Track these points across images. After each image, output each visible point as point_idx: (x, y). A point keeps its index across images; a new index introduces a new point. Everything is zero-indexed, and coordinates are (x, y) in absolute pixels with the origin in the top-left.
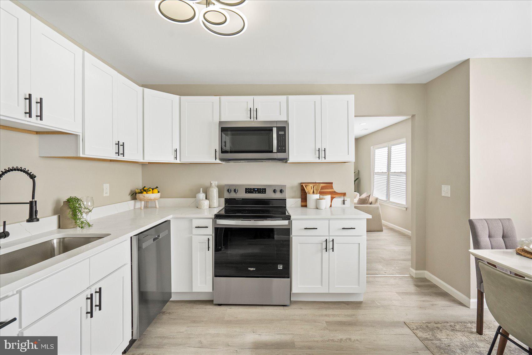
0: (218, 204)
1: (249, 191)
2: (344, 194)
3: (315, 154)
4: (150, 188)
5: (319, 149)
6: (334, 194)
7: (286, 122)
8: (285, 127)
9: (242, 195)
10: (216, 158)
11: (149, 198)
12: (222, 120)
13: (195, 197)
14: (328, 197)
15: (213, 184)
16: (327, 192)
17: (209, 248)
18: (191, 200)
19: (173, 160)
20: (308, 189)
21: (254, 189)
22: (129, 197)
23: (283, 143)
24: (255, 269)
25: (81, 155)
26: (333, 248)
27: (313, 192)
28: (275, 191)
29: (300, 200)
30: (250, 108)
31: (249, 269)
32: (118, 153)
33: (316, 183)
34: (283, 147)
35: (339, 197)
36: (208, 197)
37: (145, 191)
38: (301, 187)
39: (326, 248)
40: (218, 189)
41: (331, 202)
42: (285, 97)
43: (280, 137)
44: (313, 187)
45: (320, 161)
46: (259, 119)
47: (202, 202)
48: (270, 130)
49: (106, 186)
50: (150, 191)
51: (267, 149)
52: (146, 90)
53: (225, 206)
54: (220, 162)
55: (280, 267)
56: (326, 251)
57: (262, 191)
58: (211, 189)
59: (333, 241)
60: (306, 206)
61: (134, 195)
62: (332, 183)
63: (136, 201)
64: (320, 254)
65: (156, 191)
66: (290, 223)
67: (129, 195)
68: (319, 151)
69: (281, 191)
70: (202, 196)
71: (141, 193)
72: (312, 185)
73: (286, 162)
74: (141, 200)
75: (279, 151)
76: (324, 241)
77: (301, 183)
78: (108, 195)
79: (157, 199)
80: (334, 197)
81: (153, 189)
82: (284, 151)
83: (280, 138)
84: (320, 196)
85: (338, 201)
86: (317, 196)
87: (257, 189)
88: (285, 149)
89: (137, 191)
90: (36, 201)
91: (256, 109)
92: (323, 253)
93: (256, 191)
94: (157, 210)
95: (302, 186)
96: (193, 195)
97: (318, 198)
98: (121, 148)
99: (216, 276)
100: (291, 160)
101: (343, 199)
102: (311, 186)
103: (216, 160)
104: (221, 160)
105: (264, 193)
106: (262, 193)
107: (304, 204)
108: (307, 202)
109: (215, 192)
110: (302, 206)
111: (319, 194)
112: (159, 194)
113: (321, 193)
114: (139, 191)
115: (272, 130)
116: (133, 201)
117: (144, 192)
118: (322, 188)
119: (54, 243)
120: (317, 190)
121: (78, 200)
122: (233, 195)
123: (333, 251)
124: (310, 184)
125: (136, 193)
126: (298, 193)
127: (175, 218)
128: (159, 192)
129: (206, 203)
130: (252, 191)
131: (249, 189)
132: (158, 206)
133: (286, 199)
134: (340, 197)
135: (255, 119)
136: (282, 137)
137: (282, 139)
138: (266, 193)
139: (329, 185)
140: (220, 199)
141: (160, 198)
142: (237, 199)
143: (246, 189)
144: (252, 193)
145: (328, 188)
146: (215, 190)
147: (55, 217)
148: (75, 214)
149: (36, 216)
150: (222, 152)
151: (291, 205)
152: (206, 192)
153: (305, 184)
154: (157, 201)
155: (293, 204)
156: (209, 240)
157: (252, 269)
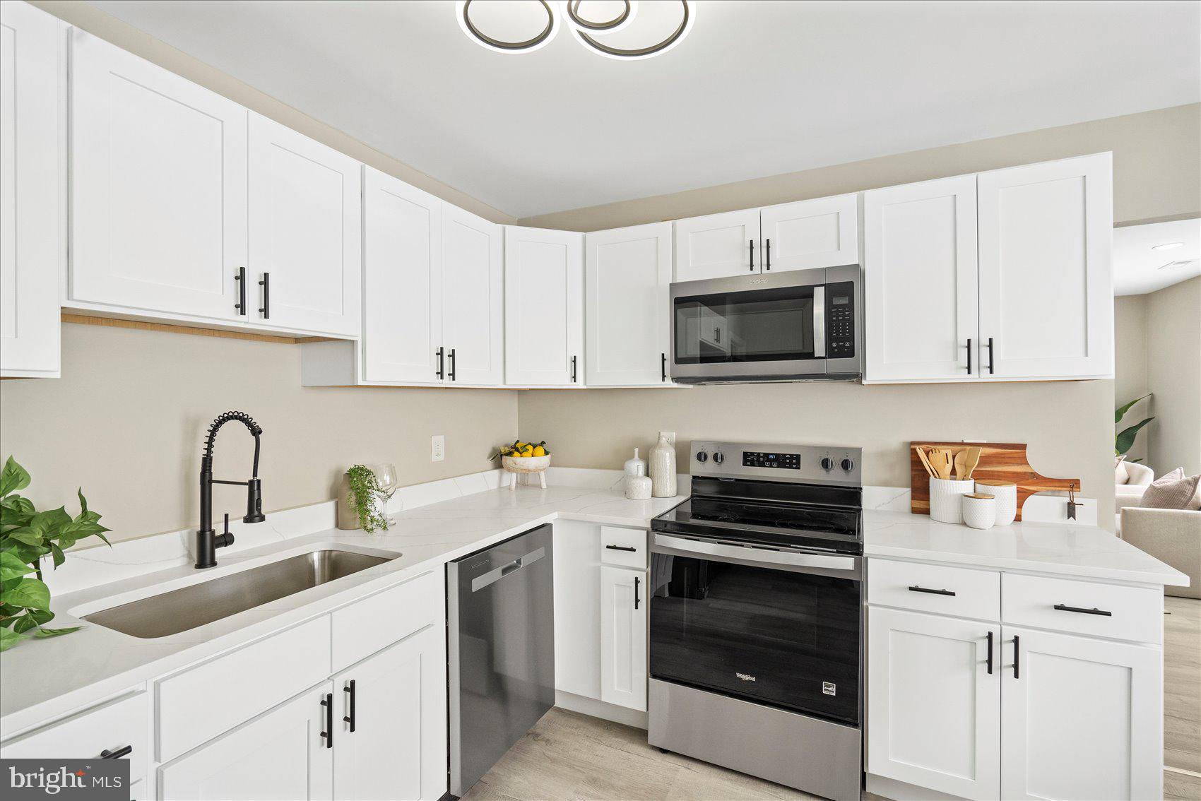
1: (751, 459)
2: (1074, 485)
3: (956, 358)
4: (530, 444)
5: (969, 341)
6: (1029, 484)
7: (858, 270)
8: (852, 283)
9: (735, 470)
10: (664, 376)
11: (526, 468)
12: (680, 279)
13: (622, 468)
14: (1008, 492)
15: (663, 440)
16: (1004, 472)
17: (637, 601)
18: (613, 475)
19: (567, 383)
20: (937, 462)
21: (766, 455)
22: (489, 463)
23: (844, 329)
24: (753, 679)
25: (360, 382)
26: (1016, 666)
27: (953, 472)
28: (825, 464)
29: (907, 492)
30: (751, 241)
31: (739, 675)
32: (441, 373)
33: (962, 444)
34: (844, 340)
35: (1050, 493)
36: (650, 471)
37: (517, 450)
38: (912, 454)
39: (990, 662)
40: (676, 453)
41: (1020, 506)
42: (852, 197)
43: (834, 312)
44: (954, 457)
45: (974, 377)
46: (774, 269)
47: (633, 481)
48: (805, 294)
49: (438, 442)
50: (527, 450)
51: (798, 348)
52: (512, 230)
53: (692, 496)
54: (675, 385)
55: (830, 689)
56: (990, 671)
57: (791, 461)
58: (658, 451)
59: (1016, 640)
60: (926, 512)
61: (499, 458)
62: (1023, 447)
63: (504, 470)
64: (967, 676)
65: (540, 450)
66: (861, 566)
67: (489, 458)
68: (969, 347)
69: (845, 465)
70: (637, 466)
71: (510, 454)
72: (949, 451)
73: (860, 383)
74: (509, 470)
75: (831, 353)
76: (984, 638)
77: (913, 443)
78: (441, 458)
79: (541, 470)
80: (1033, 493)
81: (534, 447)
82: (850, 353)
83: (837, 316)
84: (978, 485)
85: (1044, 507)
86: (967, 486)
87: (777, 455)
88: (852, 348)
89: (503, 451)
90: (259, 481)
91: (768, 240)
92: (977, 673)
93: (771, 461)
95: (914, 452)
96: (619, 463)
97: (970, 491)
98: (447, 361)
99: (655, 676)
100: (871, 377)
101: (1067, 500)
102: (945, 452)
103: (663, 381)
104: (676, 379)
105: (794, 466)
106: (789, 468)
107: (920, 504)
108: (929, 501)
109: (666, 460)
110: (915, 511)
111: (973, 481)
112: (547, 459)
113: (979, 476)
114: (507, 450)
115: (811, 296)
116: (497, 472)
117: (516, 454)
118: (985, 460)
119: (313, 561)
120: (966, 466)
121: (369, 472)
122: (709, 469)
123: (1016, 676)
124: (943, 447)
125: (501, 455)
126: (904, 471)
127: (565, 519)
128: (546, 453)
129: (647, 483)
130: (761, 459)
131: (752, 454)
132: (544, 485)
133: (861, 489)
134: (1057, 494)
135: (765, 268)
136: (843, 312)
137: (841, 318)
138: (799, 468)
139: (1012, 453)
140: (682, 476)
141: (550, 466)
142: (722, 478)
143: (745, 454)
144: (762, 465)
145: (1007, 463)
146: (668, 454)
147: (331, 505)
148: (362, 501)
149: (259, 510)
150: (678, 361)
151: (879, 506)
152: (647, 457)
153: (923, 446)
154: (542, 474)
155: (883, 504)
156: (637, 581)
157: (747, 678)
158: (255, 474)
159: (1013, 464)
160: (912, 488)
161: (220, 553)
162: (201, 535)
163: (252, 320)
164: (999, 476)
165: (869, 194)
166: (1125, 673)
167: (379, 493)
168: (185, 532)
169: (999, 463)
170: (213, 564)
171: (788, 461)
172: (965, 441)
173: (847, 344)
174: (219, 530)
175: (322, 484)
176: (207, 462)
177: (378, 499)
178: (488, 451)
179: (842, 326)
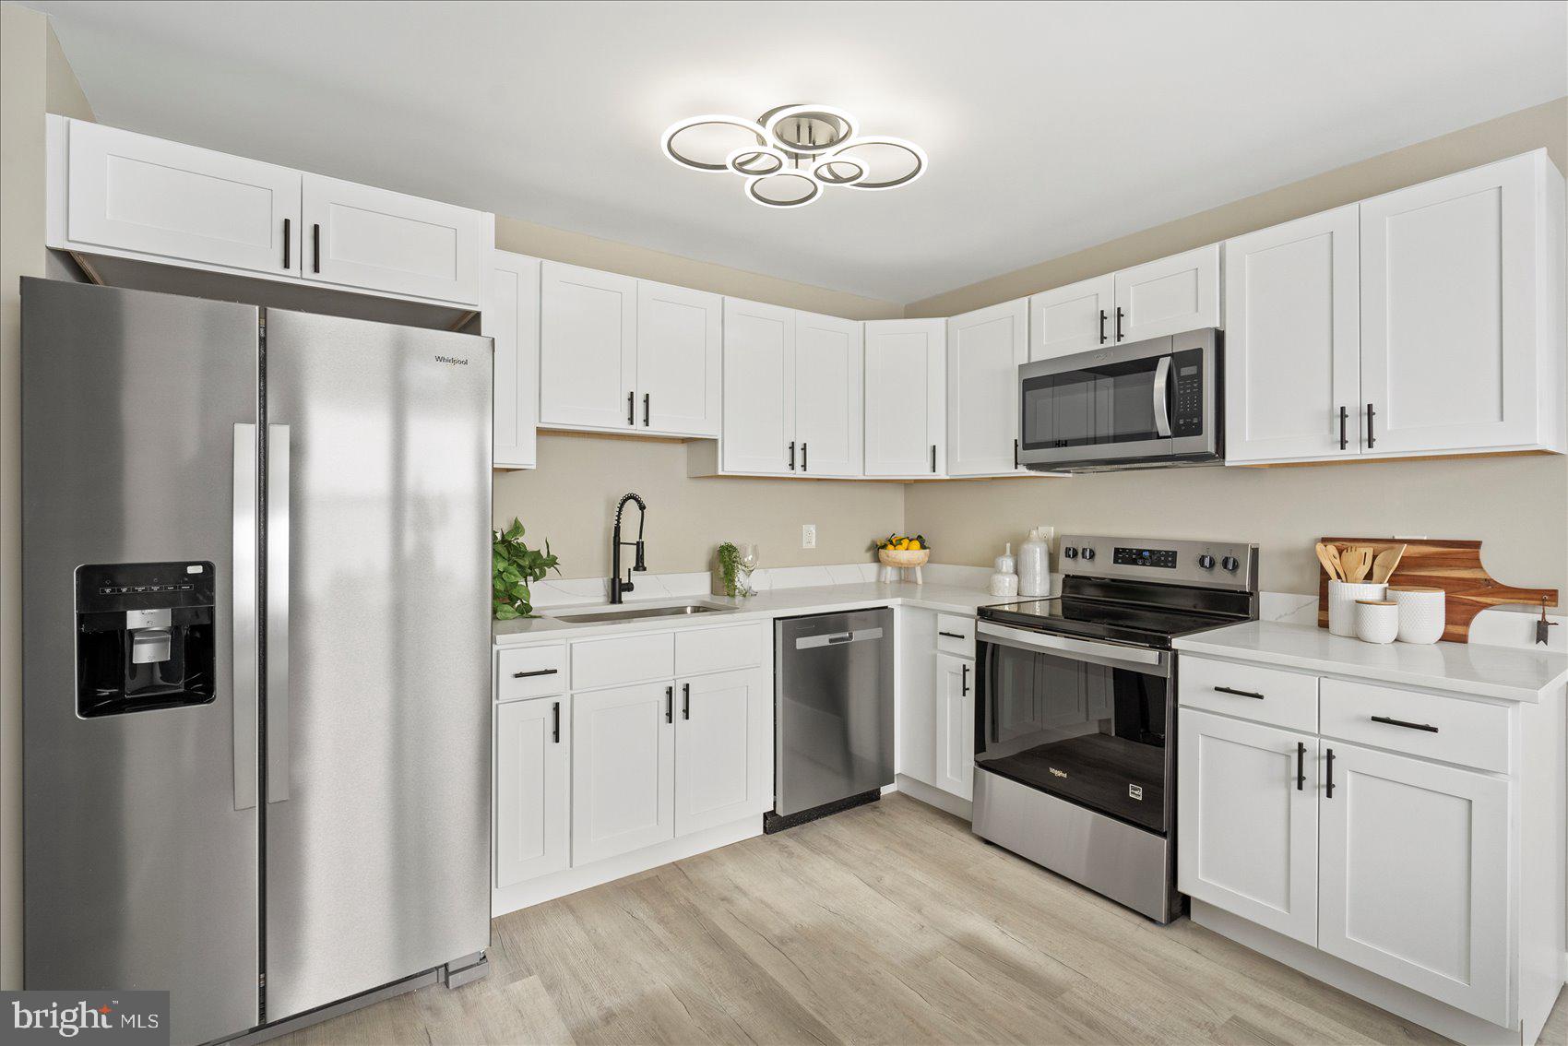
0: (1048, 586)
1: (1125, 555)
2: (1548, 598)
5: (1343, 408)
6: (1481, 594)
7: (1209, 334)
8: (1200, 351)
9: (1104, 567)
10: (1018, 464)
11: (901, 562)
12: (1033, 358)
13: (993, 565)
15: (1034, 535)
16: (1446, 578)
17: (965, 689)
18: (979, 571)
19: (928, 474)
21: (1140, 552)
22: (868, 556)
23: (1192, 403)
24: (1065, 776)
25: (720, 473)
26: (1329, 785)
27: (1368, 575)
28: (1203, 562)
29: (1314, 600)
30: (1103, 311)
31: (1052, 770)
32: (791, 465)
34: (1192, 416)
35: (1511, 608)
36: (1018, 568)
37: (891, 543)
39: (1299, 779)
43: (1182, 384)
44: (1374, 557)
45: (1353, 454)
46: (1125, 340)
47: (995, 577)
49: (810, 530)
50: (901, 544)
51: (1140, 427)
53: (1064, 597)
54: (1030, 473)
55: (1136, 792)
56: (1300, 788)
57: (1166, 558)
58: (1029, 546)
59: (1329, 757)
61: (877, 550)
62: (1476, 545)
63: (881, 563)
64: (1282, 793)
67: (867, 550)
68: (1342, 416)
69: (1228, 564)
70: (1007, 563)
71: (887, 547)
72: (1369, 549)
73: (1219, 465)
74: (885, 563)
75: (1178, 431)
76: (1295, 750)
77: (1325, 540)
78: (813, 546)
79: (918, 565)
80: (1488, 606)
81: (910, 540)
84: (1389, 590)
85: (1504, 625)
86: (1377, 591)
87: (1151, 552)
88: (1200, 424)
89: (880, 544)
90: (642, 542)
91: (1120, 309)
92: (1290, 788)
93: (1146, 558)
94: (920, 588)
96: (991, 560)
97: (1377, 596)
98: (799, 454)
99: (981, 766)
100: (1233, 456)
101: (1537, 619)
102: (1363, 551)
103: (1016, 468)
105: (1170, 564)
106: (1162, 566)
108: (1328, 610)
109: (1037, 558)
110: (1314, 626)
111: (1388, 585)
112: (923, 552)
114: (883, 543)
115: (1154, 368)
116: (875, 565)
117: (890, 547)
118: (1405, 563)
121: (736, 549)
122: (1082, 567)
123: (1329, 795)
124: (1360, 544)
125: (879, 548)
128: (924, 547)
129: (1014, 580)
130: (1135, 557)
131: (1124, 550)
132: (920, 581)
134: (1521, 608)
136: (1192, 384)
137: (1189, 391)
138: (1175, 567)
139: (1458, 553)
140: (1055, 575)
141: (928, 562)
142: (1094, 578)
143: (1117, 551)
144: (1134, 562)
145: (1451, 566)
146: (1038, 550)
147: (707, 575)
148: (729, 575)
149: (643, 563)
150: (1026, 447)
151: (1280, 617)
152: (1016, 554)
153: (1337, 544)
154: (918, 570)
155: (1286, 614)
156: (965, 670)
157: (1059, 773)
158: (640, 538)
159: (1459, 567)
160: (1320, 596)
161: (625, 596)
162: (613, 581)
163: (638, 427)
164: (1438, 583)
165: (1232, 244)
166: (1463, 806)
167: (743, 568)
168: (605, 579)
169: (1440, 566)
170: (621, 602)
171: (1163, 558)
172: (1396, 538)
173: (1195, 421)
174: (625, 580)
175: (703, 557)
176: (617, 529)
177: (741, 572)
178: (867, 543)
179: (1190, 400)
